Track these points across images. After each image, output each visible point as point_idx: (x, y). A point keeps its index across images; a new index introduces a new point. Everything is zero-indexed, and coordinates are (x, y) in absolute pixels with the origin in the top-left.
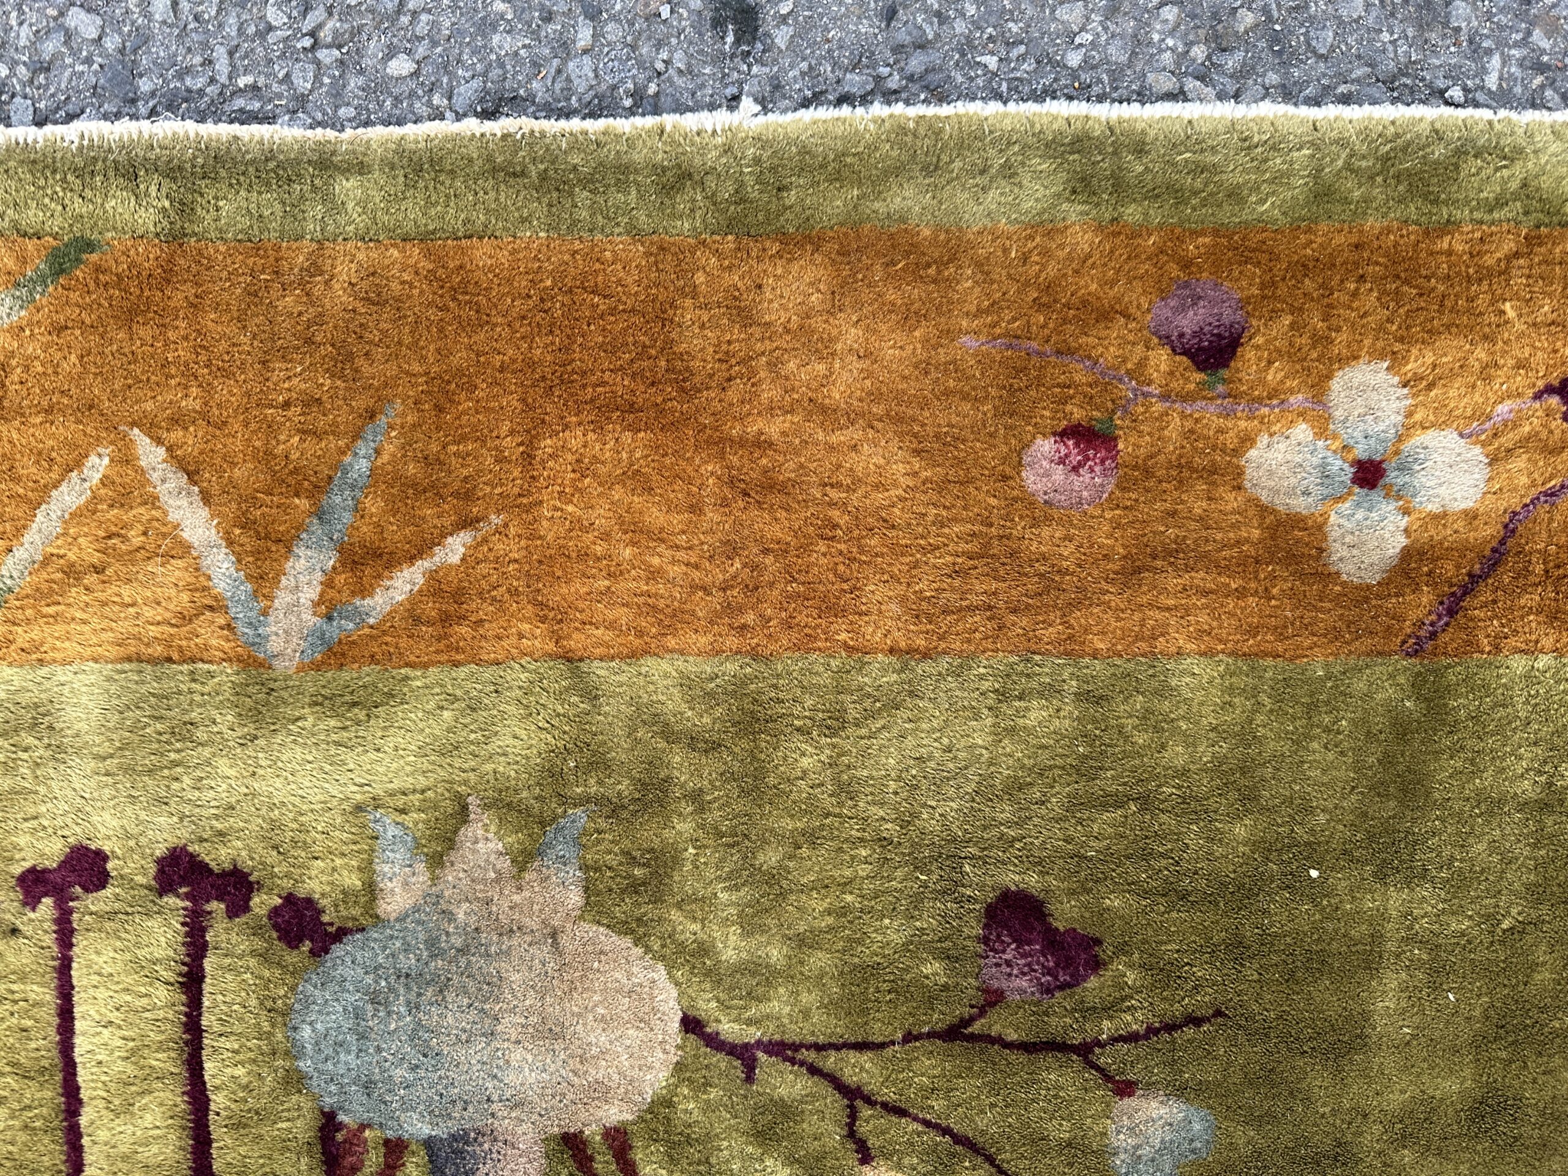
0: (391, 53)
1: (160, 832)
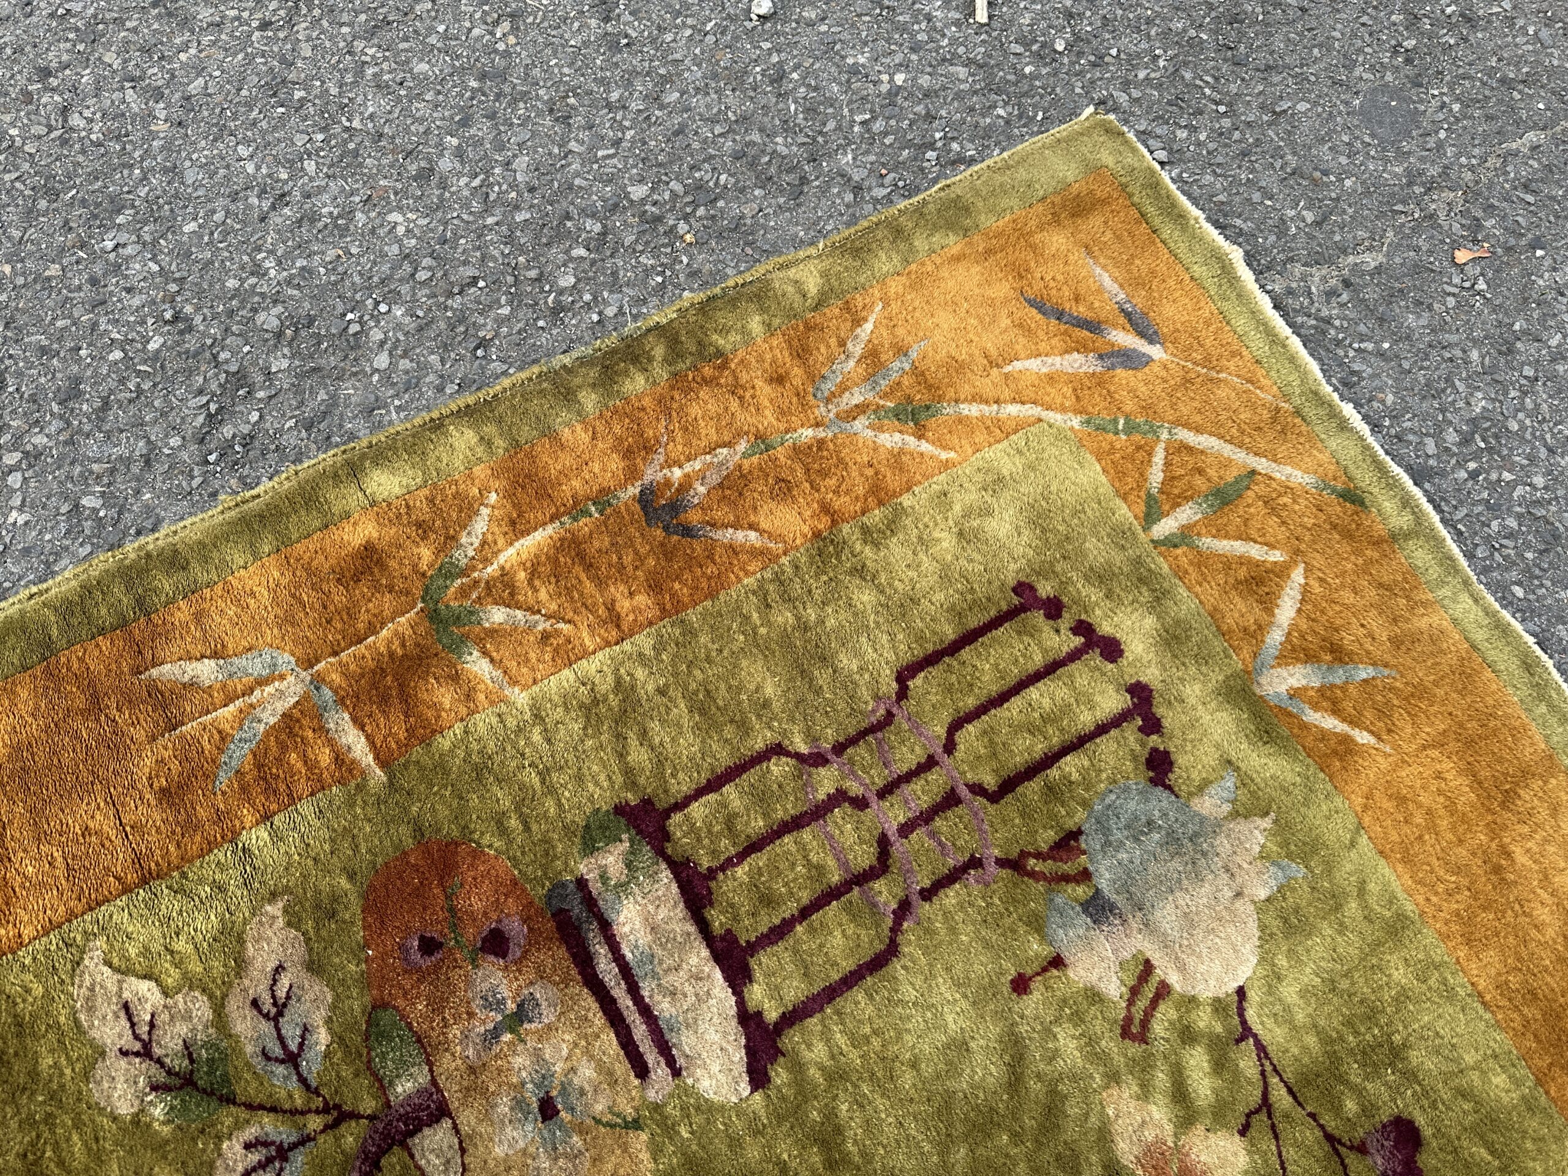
1: (1151, 675)
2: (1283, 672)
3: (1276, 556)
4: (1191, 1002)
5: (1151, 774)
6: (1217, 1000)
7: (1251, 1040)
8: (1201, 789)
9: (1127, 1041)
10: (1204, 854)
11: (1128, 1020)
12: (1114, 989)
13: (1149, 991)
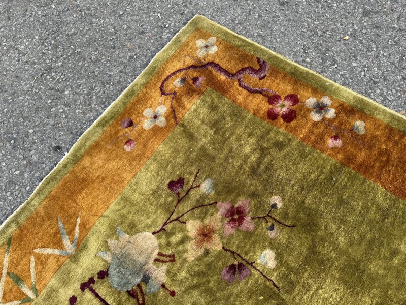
0: (26, 188)
1: (77, 285)
2: (66, 247)
3: (33, 258)
4: (160, 246)
5: (105, 276)
6: (158, 239)
7: (164, 227)
8: (106, 261)
9: (176, 259)
10: (122, 255)
11: (171, 261)
12: (164, 268)
13: (162, 258)
